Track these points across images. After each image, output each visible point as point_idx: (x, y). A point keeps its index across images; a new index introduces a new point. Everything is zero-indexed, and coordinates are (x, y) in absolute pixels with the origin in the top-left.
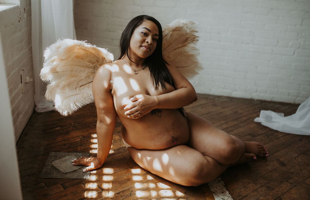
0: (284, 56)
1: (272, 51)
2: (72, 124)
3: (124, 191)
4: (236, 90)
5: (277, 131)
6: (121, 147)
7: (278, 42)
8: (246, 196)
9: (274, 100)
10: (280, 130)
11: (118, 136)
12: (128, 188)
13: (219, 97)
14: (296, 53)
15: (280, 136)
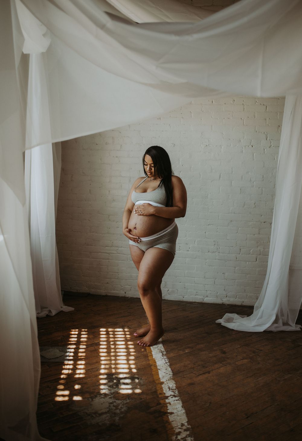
0: (247, 263)
1: (237, 259)
2: (54, 327)
3: (93, 368)
4: (207, 296)
5: (233, 330)
6: (94, 342)
7: (240, 249)
8: (183, 371)
9: (244, 304)
10: (235, 329)
11: (92, 336)
12: (95, 367)
13: (191, 303)
14: (257, 259)
15: (234, 333)
